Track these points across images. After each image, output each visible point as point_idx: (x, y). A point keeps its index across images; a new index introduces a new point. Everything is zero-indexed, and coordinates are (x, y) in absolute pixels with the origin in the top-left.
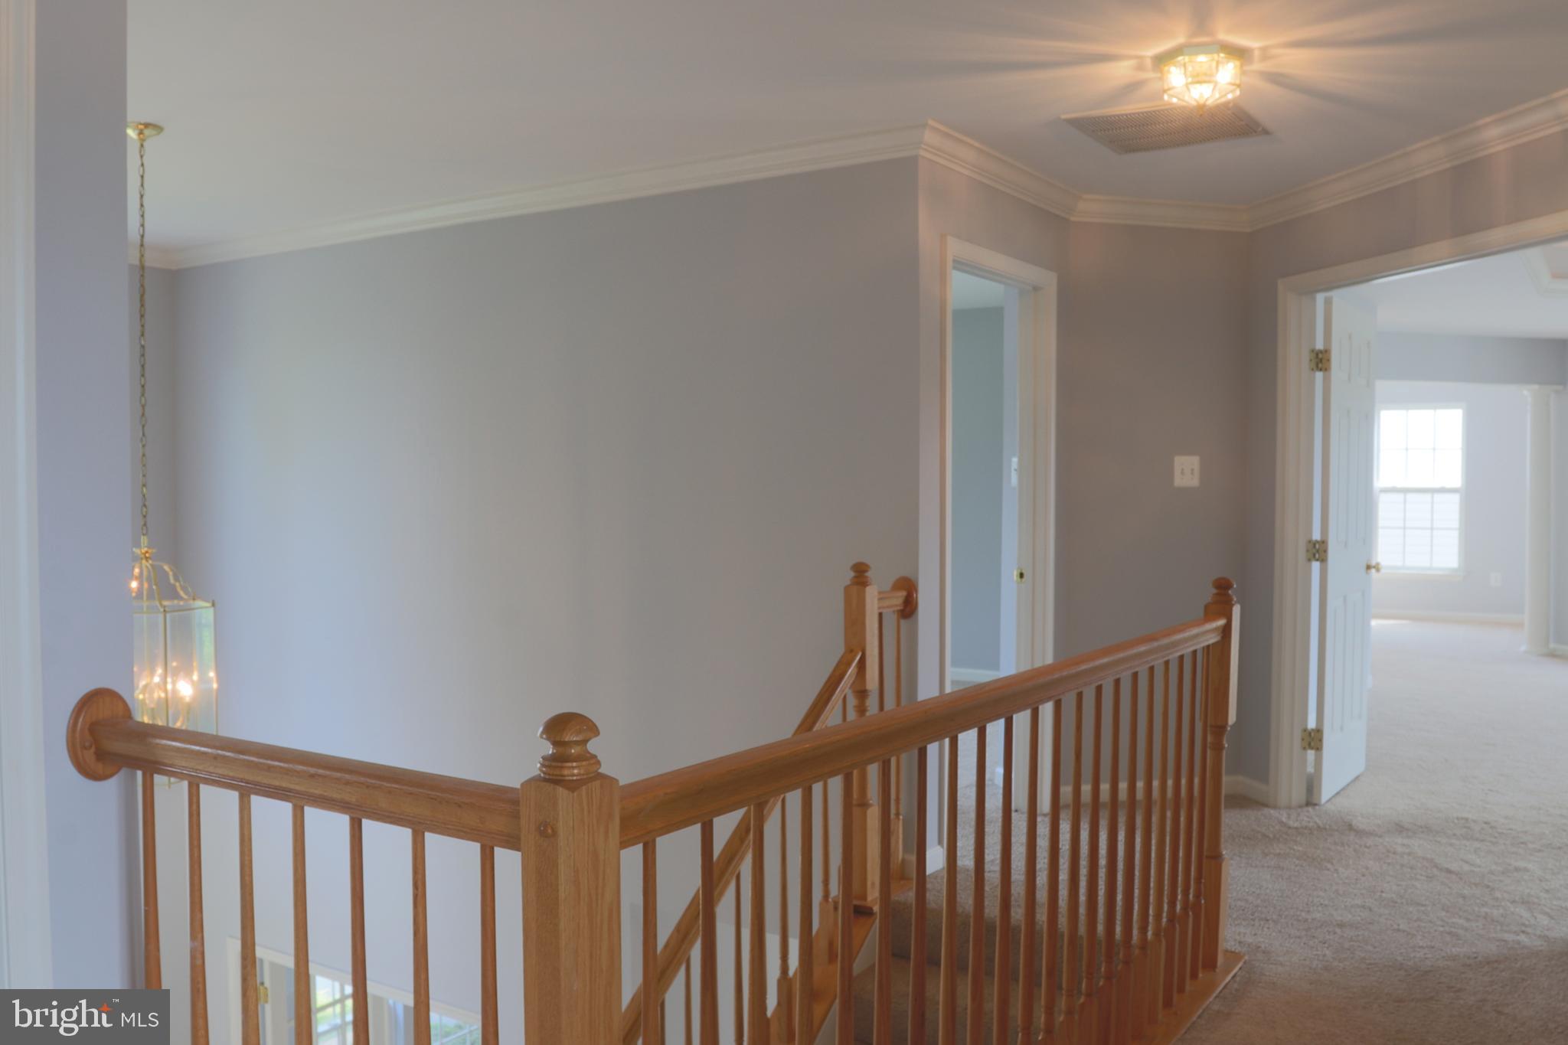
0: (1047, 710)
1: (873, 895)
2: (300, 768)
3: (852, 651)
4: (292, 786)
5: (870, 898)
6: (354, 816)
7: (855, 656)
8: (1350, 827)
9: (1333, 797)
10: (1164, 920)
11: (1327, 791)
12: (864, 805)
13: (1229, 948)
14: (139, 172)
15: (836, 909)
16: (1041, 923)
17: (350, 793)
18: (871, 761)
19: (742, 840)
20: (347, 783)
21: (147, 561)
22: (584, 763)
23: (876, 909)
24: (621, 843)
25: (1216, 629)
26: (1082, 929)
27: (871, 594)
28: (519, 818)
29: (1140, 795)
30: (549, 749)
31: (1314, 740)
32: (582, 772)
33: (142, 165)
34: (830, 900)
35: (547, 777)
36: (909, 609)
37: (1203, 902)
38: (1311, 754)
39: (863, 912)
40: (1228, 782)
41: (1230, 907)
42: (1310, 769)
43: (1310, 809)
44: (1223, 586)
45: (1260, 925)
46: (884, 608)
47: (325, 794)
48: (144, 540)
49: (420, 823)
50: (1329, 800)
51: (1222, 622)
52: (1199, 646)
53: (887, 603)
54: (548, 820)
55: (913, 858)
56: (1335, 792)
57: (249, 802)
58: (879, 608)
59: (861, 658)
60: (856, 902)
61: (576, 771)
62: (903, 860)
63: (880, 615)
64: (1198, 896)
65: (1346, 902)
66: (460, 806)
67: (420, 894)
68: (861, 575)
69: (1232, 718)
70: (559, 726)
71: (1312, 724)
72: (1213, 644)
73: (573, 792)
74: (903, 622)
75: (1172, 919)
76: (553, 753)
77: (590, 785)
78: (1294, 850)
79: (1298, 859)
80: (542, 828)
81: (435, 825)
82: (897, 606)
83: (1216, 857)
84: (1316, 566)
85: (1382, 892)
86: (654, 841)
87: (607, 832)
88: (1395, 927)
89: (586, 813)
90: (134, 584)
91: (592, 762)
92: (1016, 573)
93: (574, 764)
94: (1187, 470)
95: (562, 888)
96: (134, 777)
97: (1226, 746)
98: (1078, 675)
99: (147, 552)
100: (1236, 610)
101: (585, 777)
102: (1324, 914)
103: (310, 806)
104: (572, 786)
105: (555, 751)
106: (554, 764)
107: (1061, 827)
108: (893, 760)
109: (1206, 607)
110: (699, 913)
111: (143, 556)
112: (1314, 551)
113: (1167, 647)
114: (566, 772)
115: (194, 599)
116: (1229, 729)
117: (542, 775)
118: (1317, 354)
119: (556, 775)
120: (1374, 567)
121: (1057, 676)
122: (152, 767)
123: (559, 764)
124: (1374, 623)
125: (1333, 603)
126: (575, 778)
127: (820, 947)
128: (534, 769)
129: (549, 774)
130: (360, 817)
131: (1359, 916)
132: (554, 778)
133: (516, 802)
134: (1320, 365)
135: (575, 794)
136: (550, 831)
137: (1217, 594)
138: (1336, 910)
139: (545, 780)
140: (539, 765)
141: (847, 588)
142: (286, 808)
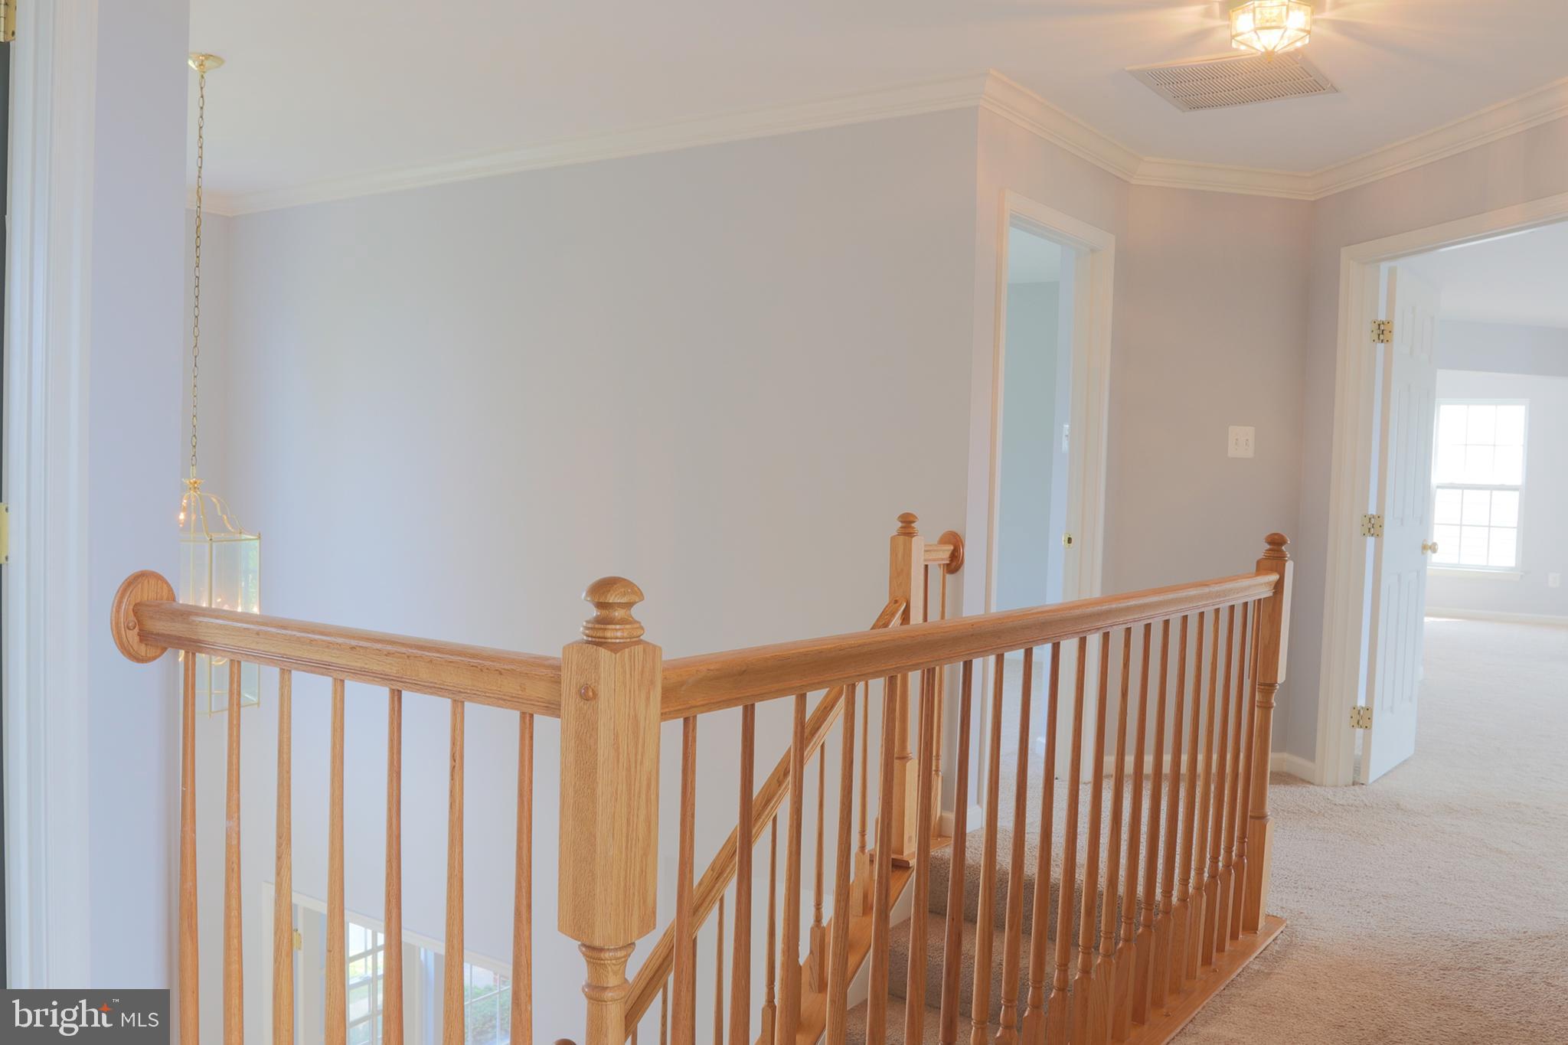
0: (1094, 642)
1: (910, 851)
2: (340, 640)
3: (896, 602)
4: (334, 660)
5: (906, 852)
6: (394, 687)
7: (900, 606)
8: (1398, 806)
9: (1380, 778)
10: (1206, 875)
11: (1376, 770)
12: (904, 758)
13: (1271, 913)
14: (199, 104)
15: (872, 861)
16: (1079, 882)
17: (390, 664)
18: (914, 667)
19: (780, 783)
20: (388, 654)
21: (196, 492)
22: (627, 626)
23: (913, 862)
24: (662, 714)
25: (1269, 583)
26: (1122, 889)
27: (918, 544)
28: (560, 683)
29: (1184, 768)
30: (594, 612)
31: (1362, 718)
32: (625, 635)
33: (202, 97)
34: (866, 851)
35: (590, 639)
36: (954, 564)
37: (1246, 861)
38: (1359, 732)
39: (900, 866)
40: (1275, 759)
41: (1272, 875)
42: (1358, 752)
43: (1357, 787)
44: (1276, 543)
45: (1303, 893)
46: (930, 560)
47: (366, 666)
48: (193, 471)
49: (460, 692)
50: (1374, 782)
51: (1275, 577)
52: (1250, 600)
53: (934, 555)
54: (589, 683)
55: (951, 816)
56: (1383, 773)
57: (290, 679)
58: (925, 560)
59: (904, 610)
60: (894, 856)
61: (619, 634)
62: (941, 817)
63: (926, 566)
64: (1241, 855)
65: (1392, 875)
66: (501, 674)
67: (457, 766)
68: (907, 524)
69: (1281, 677)
70: (602, 589)
71: (1361, 702)
72: (1264, 599)
73: (615, 654)
74: (948, 576)
75: (1213, 876)
76: (597, 615)
77: (633, 648)
78: (1339, 825)
79: (1343, 834)
80: (583, 691)
81: (475, 694)
82: (943, 559)
83: (1261, 817)
84: (1371, 541)
85: (1429, 867)
86: (695, 717)
87: (648, 698)
88: (1442, 900)
89: (628, 676)
90: (182, 516)
91: (635, 626)
92: (1064, 539)
93: (618, 627)
94: (1241, 441)
95: (600, 752)
96: (177, 656)
97: (1275, 705)
98: (1128, 610)
99: (195, 483)
100: (1289, 566)
101: (628, 640)
102: (1369, 885)
103: (350, 680)
104: (615, 648)
105: (599, 614)
106: (597, 626)
107: (1103, 794)
108: (937, 669)
109: (1258, 562)
110: (735, 851)
111: (191, 486)
112: (1370, 526)
113: (1218, 595)
114: (608, 634)
115: (240, 533)
116: (1278, 687)
117: (585, 638)
118: (1379, 325)
119: (599, 638)
120: (1430, 548)
121: (1105, 607)
122: (193, 646)
123: (602, 626)
124: (1427, 619)
125: (1388, 580)
126: (618, 641)
127: (856, 896)
128: (579, 633)
129: (592, 637)
130: (400, 689)
131: (1406, 888)
132: (597, 640)
133: (558, 668)
134: (1381, 337)
135: (618, 655)
136: (591, 694)
137: (1270, 550)
138: (1382, 882)
139: (588, 642)
140: (582, 629)
141: (893, 539)
142: (325, 683)
